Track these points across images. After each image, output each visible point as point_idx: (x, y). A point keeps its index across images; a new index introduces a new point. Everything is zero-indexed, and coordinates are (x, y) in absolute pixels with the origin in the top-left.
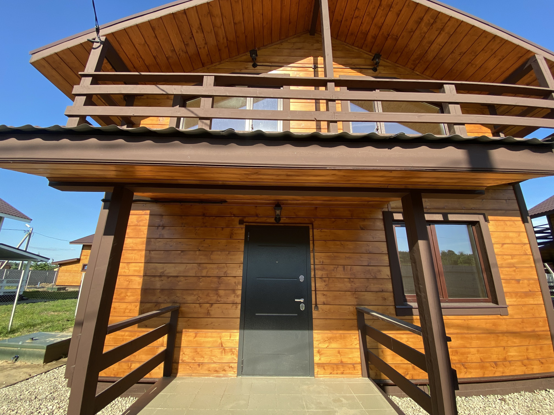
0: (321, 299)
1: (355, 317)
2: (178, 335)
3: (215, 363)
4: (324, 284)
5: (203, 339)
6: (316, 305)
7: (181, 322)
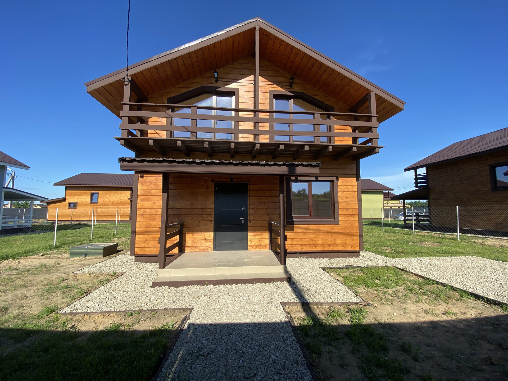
0: (252, 218)
1: (268, 226)
2: (184, 235)
3: (202, 246)
4: (254, 211)
5: (196, 237)
6: (250, 220)
7: (185, 230)
